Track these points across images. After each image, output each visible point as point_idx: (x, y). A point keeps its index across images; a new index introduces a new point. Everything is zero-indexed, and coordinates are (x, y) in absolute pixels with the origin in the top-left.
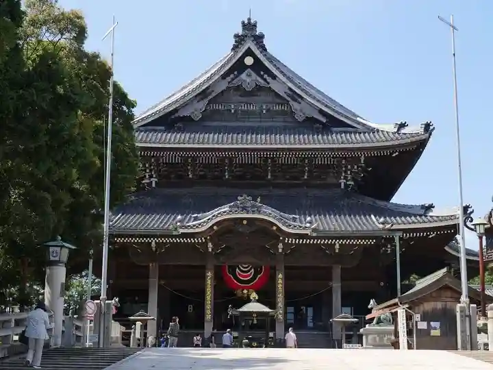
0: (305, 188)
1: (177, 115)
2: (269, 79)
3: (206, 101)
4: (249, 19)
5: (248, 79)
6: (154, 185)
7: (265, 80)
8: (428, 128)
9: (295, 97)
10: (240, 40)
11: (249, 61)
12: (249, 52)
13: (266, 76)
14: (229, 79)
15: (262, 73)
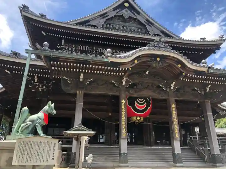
2: (136, 14)
3: (105, 20)
5: (126, 13)
7: (134, 14)
11: (126, 5)
13: (134, 13)
14: (116, 11)
15: (133, 11)
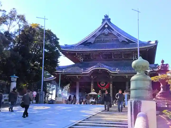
0: (123, 60)
1: (87, 42)
2: (112, 31)
3: (95, 38)
4: (106, 15)
5: (106, 31)
6: (82, 61)
7: (111, 31)
8: (156, 42)
9: (119, 35)
10: (104, 20)
11: (106, 26)
12: (106, 24)
13: (111, 30)
14: (101, 31)
